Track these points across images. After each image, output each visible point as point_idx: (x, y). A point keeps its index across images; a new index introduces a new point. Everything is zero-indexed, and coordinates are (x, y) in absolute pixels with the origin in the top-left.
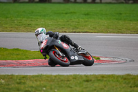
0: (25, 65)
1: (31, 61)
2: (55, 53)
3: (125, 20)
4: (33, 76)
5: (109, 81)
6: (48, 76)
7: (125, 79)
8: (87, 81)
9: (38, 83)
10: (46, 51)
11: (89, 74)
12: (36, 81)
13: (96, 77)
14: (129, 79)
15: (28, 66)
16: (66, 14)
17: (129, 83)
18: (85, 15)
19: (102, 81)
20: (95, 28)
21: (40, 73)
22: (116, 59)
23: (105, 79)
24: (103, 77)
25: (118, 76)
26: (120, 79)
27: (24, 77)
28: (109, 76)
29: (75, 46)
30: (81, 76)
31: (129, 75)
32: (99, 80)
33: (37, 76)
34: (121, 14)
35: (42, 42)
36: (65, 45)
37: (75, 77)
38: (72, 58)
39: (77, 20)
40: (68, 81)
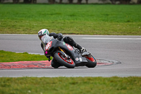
0: (10, 67)
1: (16, 63)
2: (60, 54)
3: (111, 21)
4: (18, 79)
5: (95, 83)
6: (33, 79)
7: (112, 81)
8: (73, 84)
9: (23, 86)
10: (51, 53)
11: (75, 76)
12: (21, 83)
13: (82, 79)
14: (116, 82)
15: (13, 69)
16: (52, 15)
17: (116, 85)
18: (71, 16)
19: (88, 83)
20: (81, 29)
21: (25, 76)
22: (102, 61)
23: (91, 82)
24: (89, 79)
25: (105, 79)
26: (106, 82)
27: (9, 80)
28: (95, 78)
29: (79, 47)
30: (67, 79)
31: (116, 77)
32: (86, 83)
33: (22, 79)
34: (107, 15)
35: (47, 44)
36: (69, 47)
37: (61, 80)
38: (77, 59)
39: (63, 21)
40: (54, 83)
